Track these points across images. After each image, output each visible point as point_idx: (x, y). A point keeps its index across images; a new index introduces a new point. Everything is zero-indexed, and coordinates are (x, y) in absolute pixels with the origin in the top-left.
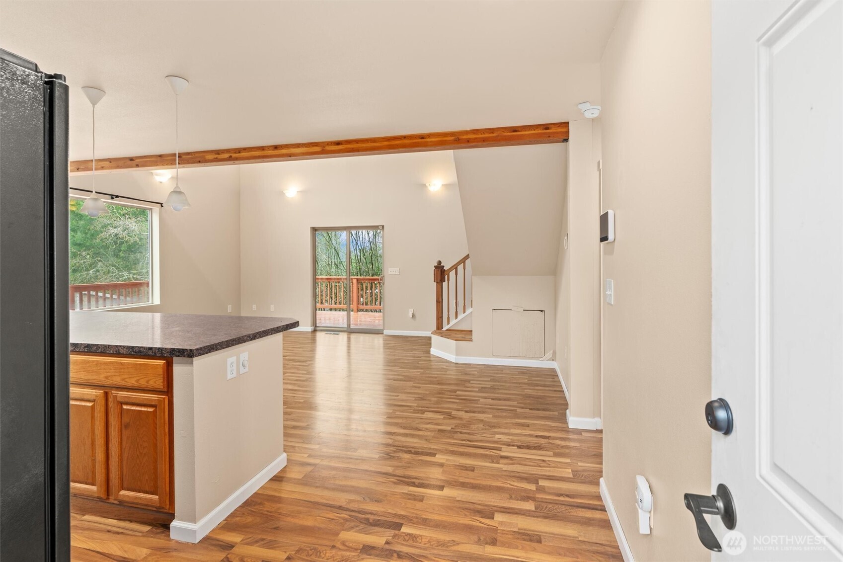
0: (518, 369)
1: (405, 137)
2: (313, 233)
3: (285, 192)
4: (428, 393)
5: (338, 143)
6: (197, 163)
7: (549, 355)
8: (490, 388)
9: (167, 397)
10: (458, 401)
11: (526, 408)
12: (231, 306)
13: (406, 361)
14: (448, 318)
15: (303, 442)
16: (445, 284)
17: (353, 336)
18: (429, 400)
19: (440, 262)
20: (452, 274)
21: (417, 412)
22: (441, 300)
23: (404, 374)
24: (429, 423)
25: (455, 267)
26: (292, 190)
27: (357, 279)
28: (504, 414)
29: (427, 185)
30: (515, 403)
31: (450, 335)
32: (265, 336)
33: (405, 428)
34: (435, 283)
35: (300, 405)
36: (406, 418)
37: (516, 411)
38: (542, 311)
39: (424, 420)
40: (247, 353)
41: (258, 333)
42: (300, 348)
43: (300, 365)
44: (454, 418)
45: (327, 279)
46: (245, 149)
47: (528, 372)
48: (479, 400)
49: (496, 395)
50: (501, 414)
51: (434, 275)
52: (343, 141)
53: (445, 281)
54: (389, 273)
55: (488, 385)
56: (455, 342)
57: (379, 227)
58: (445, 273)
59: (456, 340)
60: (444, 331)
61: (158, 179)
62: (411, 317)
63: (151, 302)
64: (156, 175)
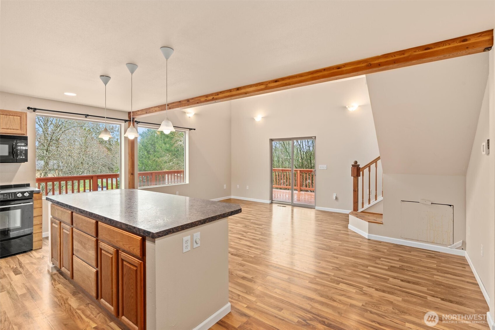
0: (425, 252)
1: (324, 70)
2: (271, 142)
3: (254, 118)
4: (343, 264)
5: (276, 81)
6: (196, 104)
7: (459, 243)
8: (399, 268)
9: (143, 262)
10: (369, 276)
11: (437, 297)
12: (226, 185)
13: (329, 233)
14: (363, 203)
15: (245, 293)
16: (360, 178)
17: (296, 209)
18: (345, 272)
19: (356, 162)
20: (366, 171)
21: (333, 281)
22: (357, 190)
23: (326, 244)
24: (342, 295)
25: (369, 166)
26: (259, 117)
27: (300, 171)
28: (414, 300)
29: (347, 107)
30: (425, 289)
31: (363, 217)
32: (213, 221)
33: (322, 296)
34: (353, 177)
35: (251, 259)
36: (324, 286)
37: (426, 298)
38: (450, 206)
39: (338, 291)
40: (199, 232)
41: (207, 219)
42: (260, 214)
43: (258, 228)
44: (365, 294)
45: (282, 170)
46: (221, 92)
47: (436, 257)
48: (388, 280)
49: (406, 277)
50: (410, 299)
51: (352, 171)
52: (279, 79)
53: (360, 176)
54: (320, 168)
55: (398, 264)
56: (368, 223)
57: (313, 137)
58: (360, 170)
59: (369, 222)
60: (359, 212)
61: (188, 115)
62: (335, 199)
63: (185, 182)
64: (187, 113)
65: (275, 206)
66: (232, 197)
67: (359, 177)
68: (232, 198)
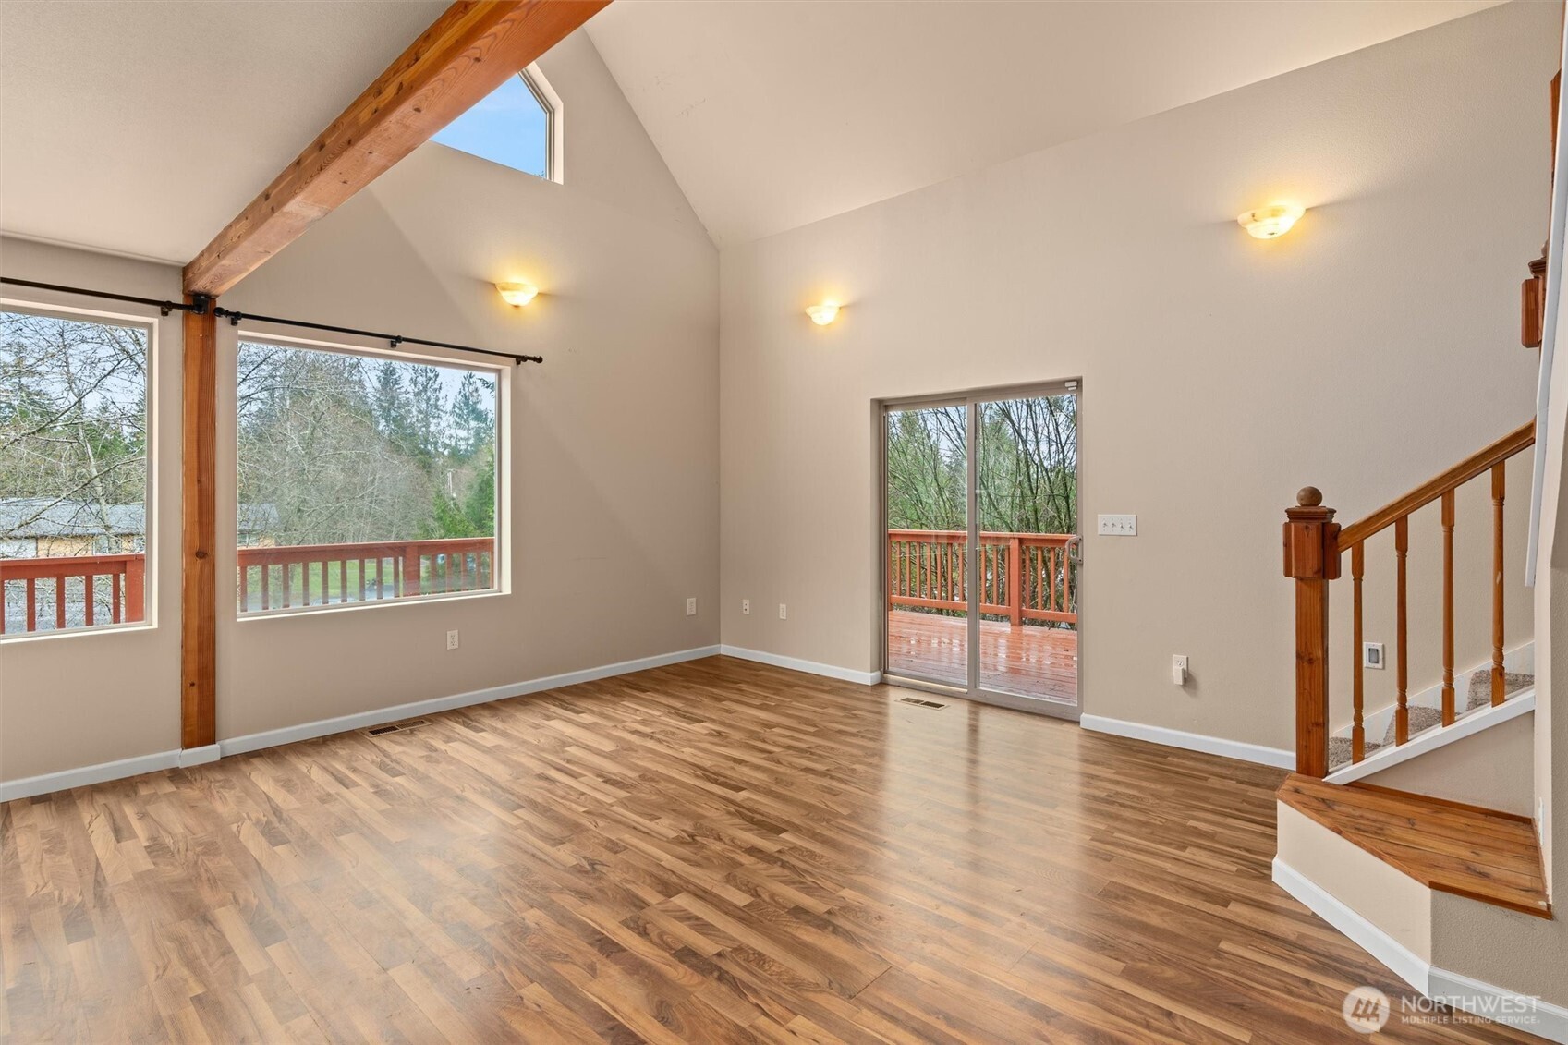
2: (879, 416)
3: (810, 311)
12: (694, 600)
16: (1340, 589)
19: (1313, 496)
20: (1380, 546)
25: (1397, 515)
27: (1021, 540)
29: (1243, 217)
31: (1379, 832)
34: (1292, 581)
51: (1287, 545)
53: (1336, 574)
56: (1429, 890)
57: (1067, 384)
58: (1339, 540)
59: (1433, 885)
60: (1334, 787)
61: (509, 298)
62: (1180, 681)
63: (496, 588)
64: (504, 289)
65: (894, 696)
66: (725, 649)
67: (1333, 584)
68: (722, 653)
